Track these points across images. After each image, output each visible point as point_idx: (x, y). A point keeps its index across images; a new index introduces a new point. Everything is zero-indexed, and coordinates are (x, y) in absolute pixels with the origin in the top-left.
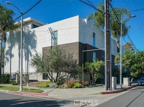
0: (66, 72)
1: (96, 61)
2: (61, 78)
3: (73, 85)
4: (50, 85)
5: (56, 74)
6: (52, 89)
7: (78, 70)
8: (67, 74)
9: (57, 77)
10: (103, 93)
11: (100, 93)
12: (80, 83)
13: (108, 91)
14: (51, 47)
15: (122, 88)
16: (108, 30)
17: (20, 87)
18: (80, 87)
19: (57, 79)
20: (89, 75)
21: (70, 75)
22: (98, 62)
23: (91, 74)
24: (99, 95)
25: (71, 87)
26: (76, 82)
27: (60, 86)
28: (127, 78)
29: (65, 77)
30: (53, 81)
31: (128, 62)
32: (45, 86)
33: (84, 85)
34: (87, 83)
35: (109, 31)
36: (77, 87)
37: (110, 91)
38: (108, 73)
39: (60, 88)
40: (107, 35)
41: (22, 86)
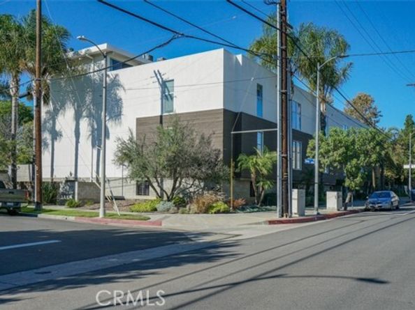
0: (194, 177)
1: (265, 152)
2: (183, 191)
3: (212, 207)
4: (160, 206)
5: (172, 182)
6: (164, 215)
7: (221, 174)
8: (197, 182)
9: (174, 189)
10: (271, 222)
11: (265, 222)
12: (226, 203)
13: (284, 218)
14: (161, 117)
15: (318, 214)
16: (284, 91)
17: (101, 211)
18: (224, 212)
19: (172, 194)
20: (248, 186)
21: (202, 184)
22: (267, 155)
23: (251, 183)
24: (263, 225)
25: (206, 211)
26: (217, 201)
27: (181, 209)
28: (335, 193)
29: (192, 190)
30: (165, 198)
31: (336, 155)
32: (149, 208)
33: (235, 208)
34: (241, 202)
35: (286, 94)
36: (218, 212)
37: (288, 218)
38: (285, 181)
39: (183, 213)
40: (282, 101)
41: (104, 207)
